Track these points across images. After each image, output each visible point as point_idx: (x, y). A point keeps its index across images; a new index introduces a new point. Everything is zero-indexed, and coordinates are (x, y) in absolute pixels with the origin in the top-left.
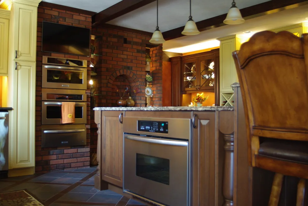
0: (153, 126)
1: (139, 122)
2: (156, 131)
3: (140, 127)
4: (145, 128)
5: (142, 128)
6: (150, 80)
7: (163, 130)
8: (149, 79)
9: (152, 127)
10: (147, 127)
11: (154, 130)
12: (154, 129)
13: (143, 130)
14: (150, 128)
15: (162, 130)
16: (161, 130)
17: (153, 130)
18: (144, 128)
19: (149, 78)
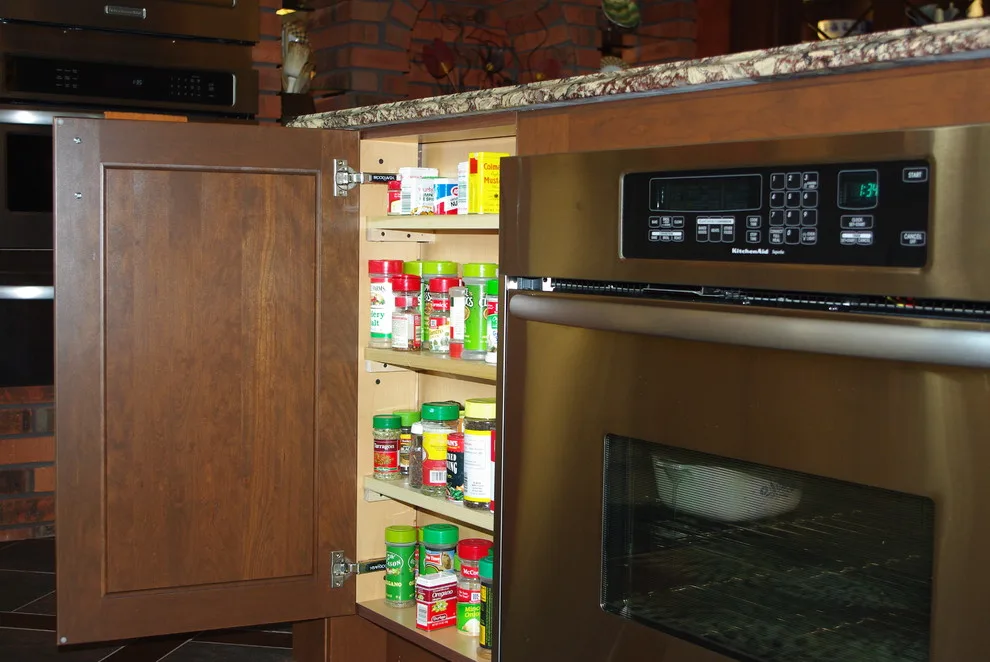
0: (764, 213)
1: (636, 183)
2: (796, 253)
3: (647, 229)
4: (690, 227)
5: (664, 231)
6: (628, 15)
7: (866, 237)
8: (624, 12)
9: (754, 221)
10: (715, 223)
11: (776, 240)
12: (776, 234)
13: (666, 249)
14: (741, 227)
15: (858, 235)
16: (847, 237)
17: (765, 242)
18: (678, 234)
19: (619, 9)
